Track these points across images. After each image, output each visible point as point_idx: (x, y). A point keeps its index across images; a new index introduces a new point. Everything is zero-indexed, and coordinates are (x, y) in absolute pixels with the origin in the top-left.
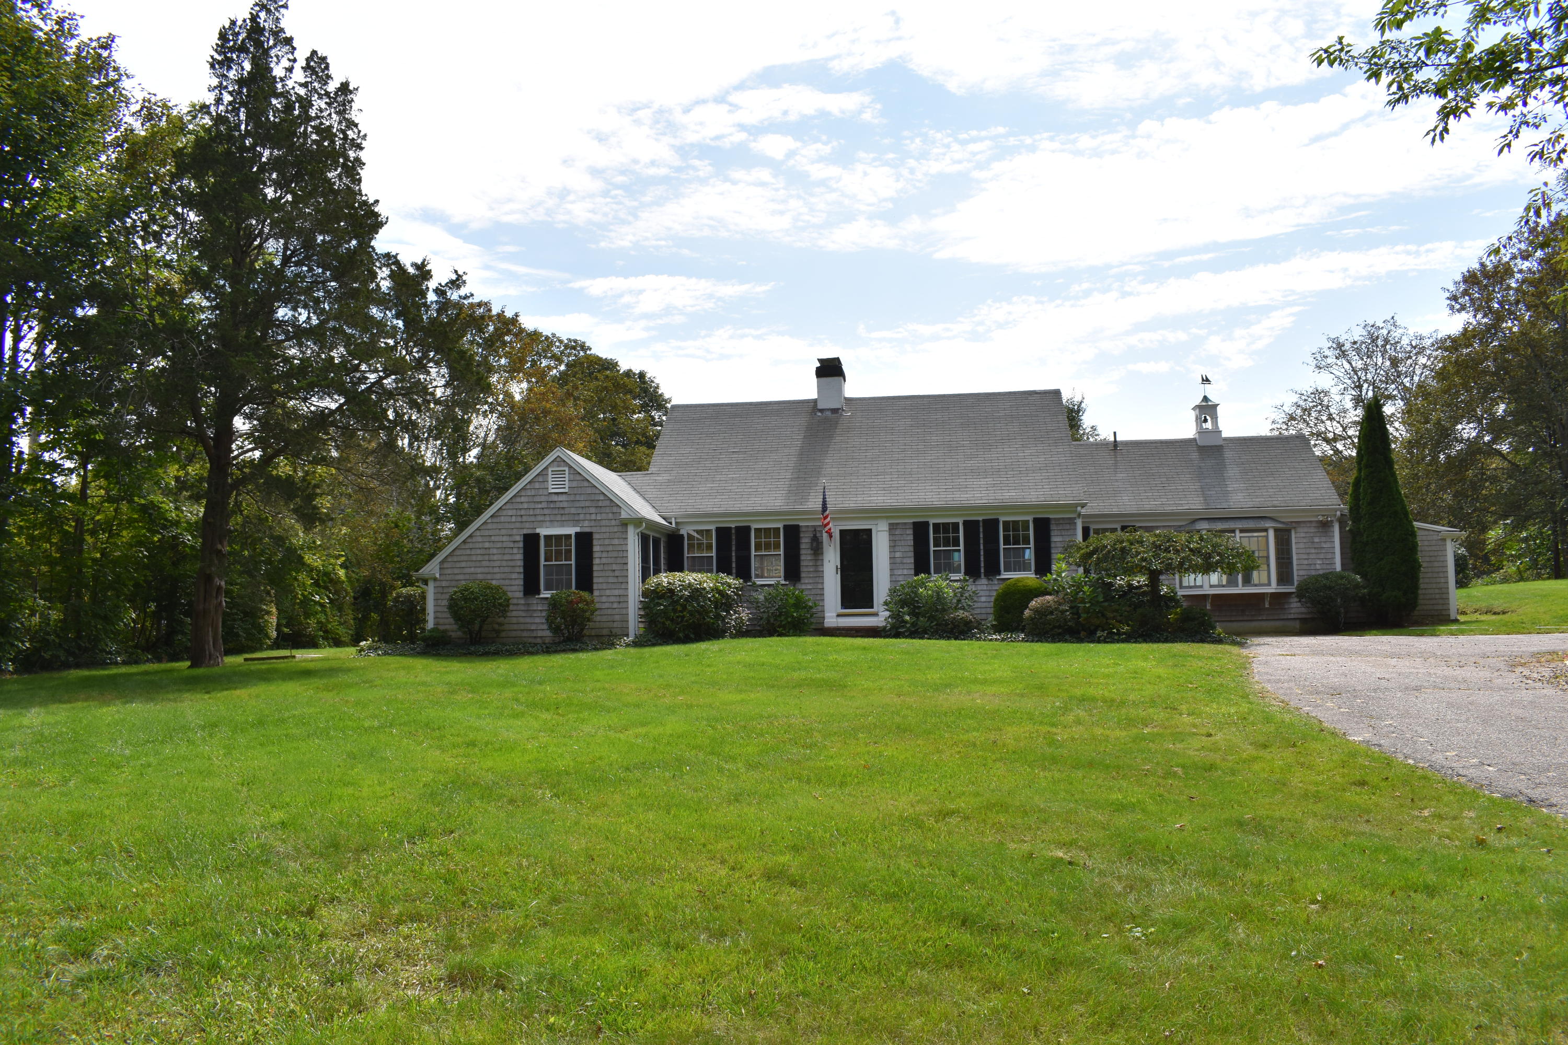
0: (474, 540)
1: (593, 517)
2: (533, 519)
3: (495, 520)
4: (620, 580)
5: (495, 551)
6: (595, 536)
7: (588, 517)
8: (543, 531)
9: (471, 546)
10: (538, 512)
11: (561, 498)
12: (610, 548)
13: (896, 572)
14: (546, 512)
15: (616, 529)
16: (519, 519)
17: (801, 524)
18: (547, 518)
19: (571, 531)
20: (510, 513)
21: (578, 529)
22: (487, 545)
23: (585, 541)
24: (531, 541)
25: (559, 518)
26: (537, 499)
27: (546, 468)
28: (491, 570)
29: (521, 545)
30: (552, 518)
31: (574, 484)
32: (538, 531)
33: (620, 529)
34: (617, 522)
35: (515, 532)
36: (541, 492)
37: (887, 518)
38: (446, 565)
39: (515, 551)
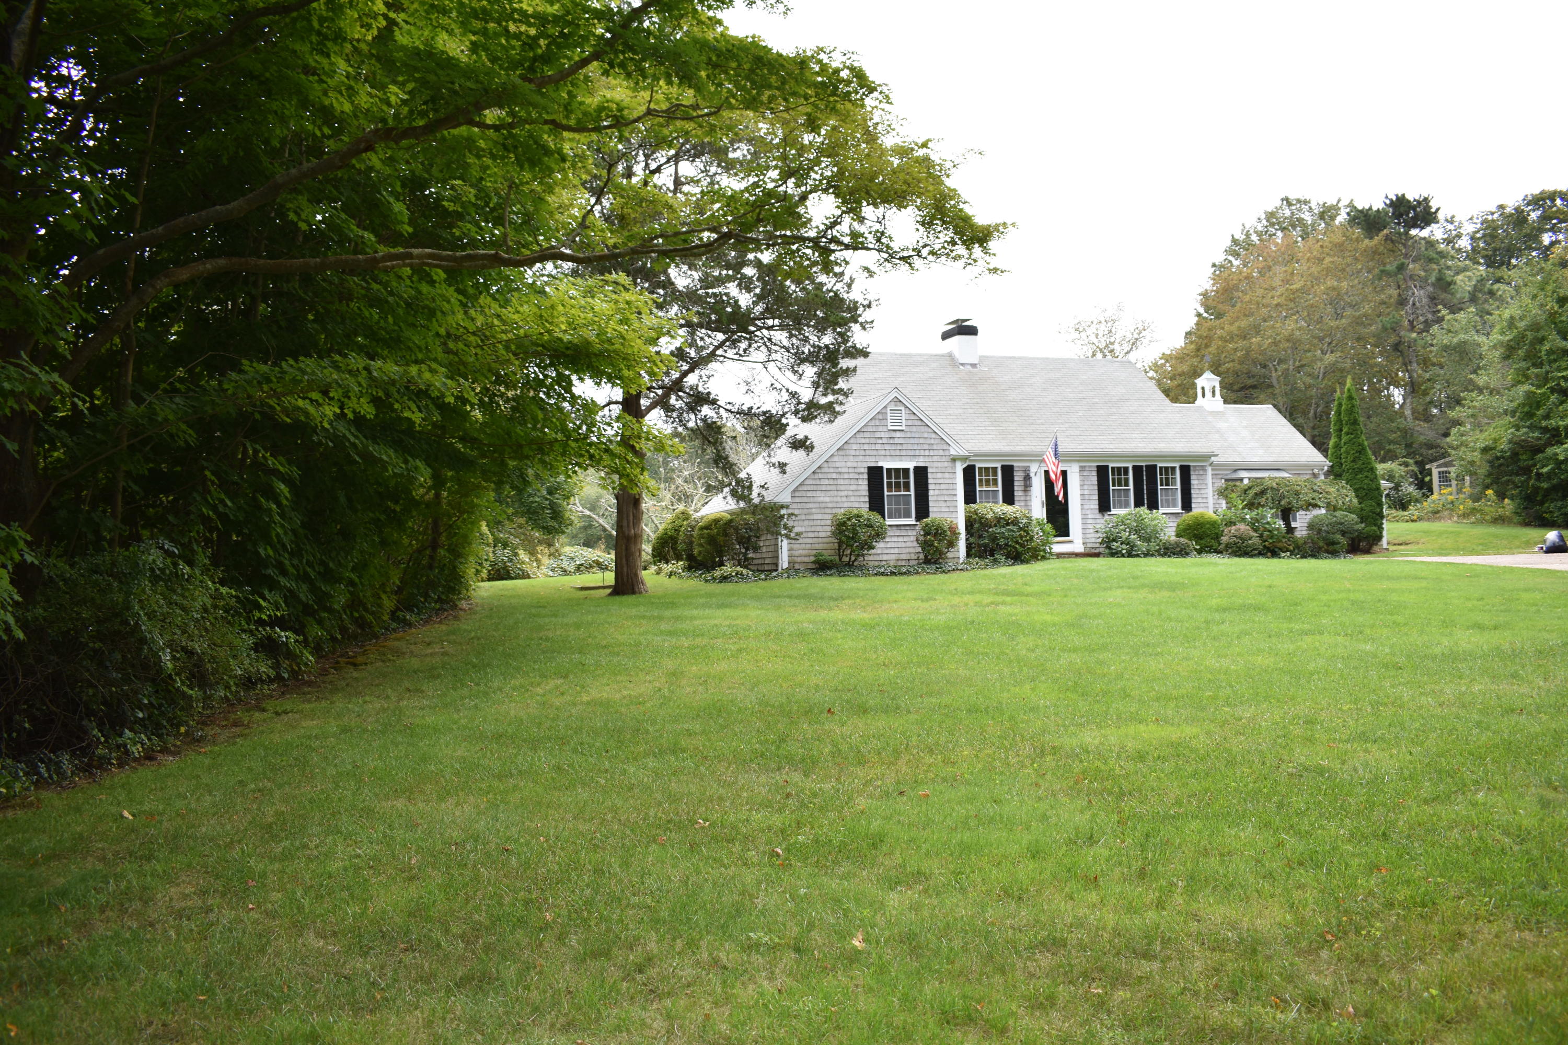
0: (823, 470)
1: (927, 453)
2: (875, 453)
3: (841, 453)
4: (952, 509)
5: (842, 482)
6: (930, 470)
7: (922, 453)
8: (887, 464)
9: (820, 476)
10: (878, 447)
11: (898, 434)
12: (942, 481)
13: (1086, 507)
14: (887, 447)
15: (946, 464)
16: (862, 453)
17: (1015, 464)
18: (888, 453)
19: (910, 465)
20: (854, 447)
21: (915, 464)
22: (834, 476)
23: (921, 473)
24: (875, 474)
25: (898, 453)
26: (878, 435)
27: (885, 407)
28: (839, 499)
29: (866, 476)
30: (892, 453)
31: (910, 423)
32: (880, 464)
33: (950, 464)
34: (947, 458)
35: (859, 464)
36: (881, 429)
37: (1079, 461)
38: (797, 494)
39: (860, 482)
